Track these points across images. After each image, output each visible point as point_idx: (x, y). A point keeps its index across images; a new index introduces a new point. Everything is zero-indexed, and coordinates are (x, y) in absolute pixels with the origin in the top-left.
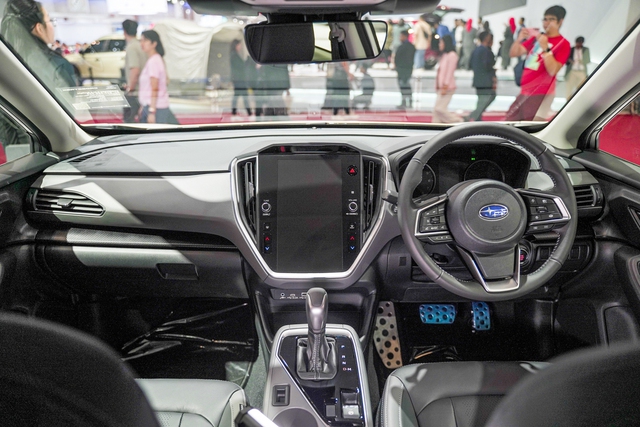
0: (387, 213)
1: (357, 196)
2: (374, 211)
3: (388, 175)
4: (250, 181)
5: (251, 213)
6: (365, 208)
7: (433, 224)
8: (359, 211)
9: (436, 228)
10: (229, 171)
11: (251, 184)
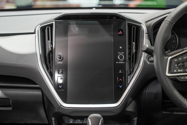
0: (145, 62)
1: (124, 50)
2: (135, 61)
3: (145, 36)
4: (48, 39)
5: (49, 62)
6: (129, 58)
7: (180, 68)
8: (125, 61)
9: (182, 71)
10: (34, 33)
11: (50, 41)
